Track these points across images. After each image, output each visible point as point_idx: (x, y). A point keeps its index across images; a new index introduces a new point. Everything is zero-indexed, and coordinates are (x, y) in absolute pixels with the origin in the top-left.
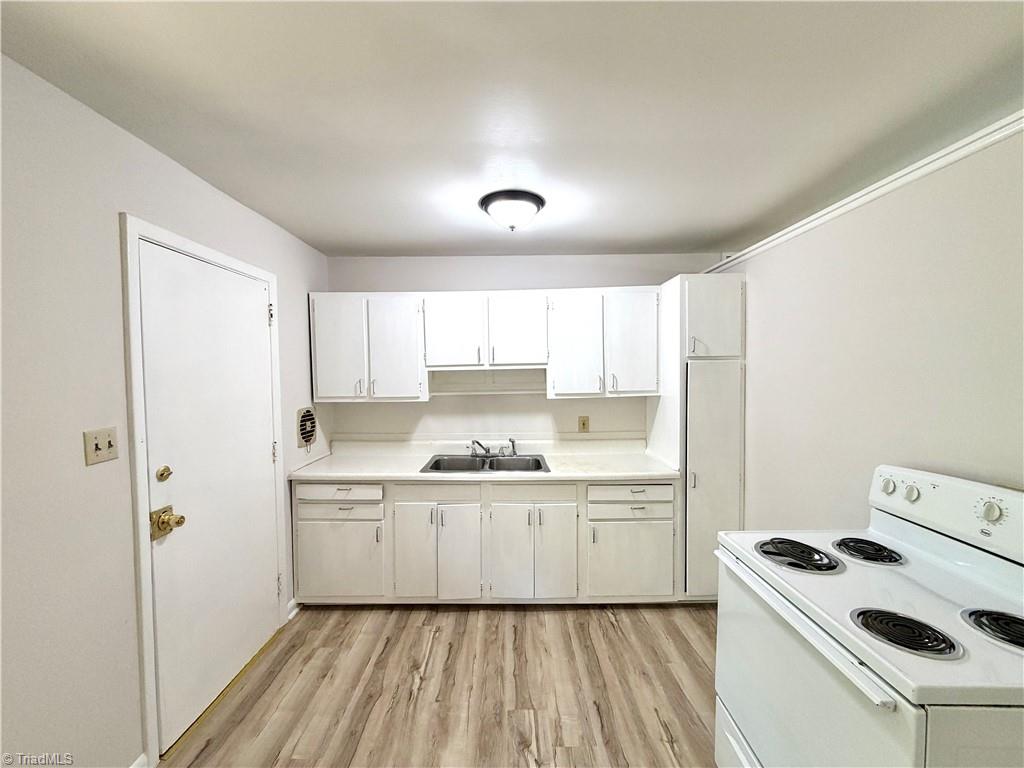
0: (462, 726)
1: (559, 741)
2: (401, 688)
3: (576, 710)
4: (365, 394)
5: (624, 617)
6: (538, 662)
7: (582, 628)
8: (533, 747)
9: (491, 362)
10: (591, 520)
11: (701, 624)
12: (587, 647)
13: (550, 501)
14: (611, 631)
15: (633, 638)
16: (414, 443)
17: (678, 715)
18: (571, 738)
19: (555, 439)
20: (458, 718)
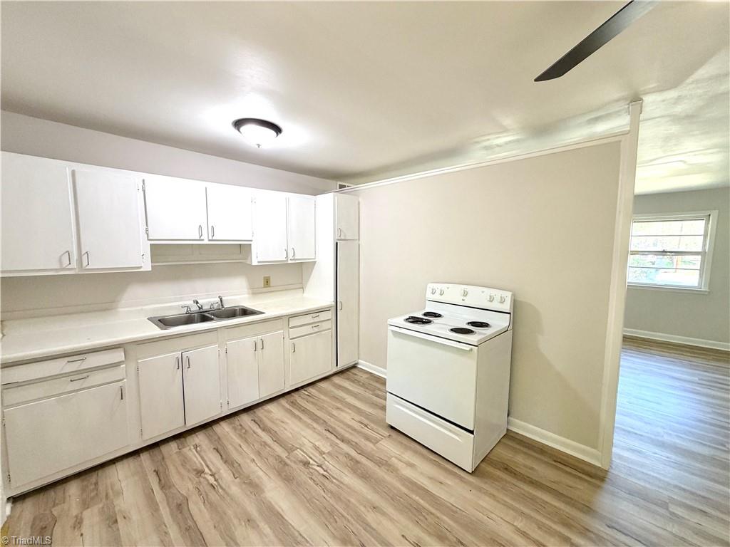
0: (265, 478)
1: (322, 453)
2: (201, 488)
3: (319, 437)
4: (74, 265)
5: (311, 389)
6: (282, 429)
7: (293, 403)
8: (312, 462)
9: (210, 238)
10: (291, 339)
11: (348, 379)
12: (303, 411)
13: (267, 332)
14: (309, 398)
15: (322, 397)
16: (120, 310)
17: (361, 415)
18: (326, 448)
19: (249, 294)
20: (259, 477)
